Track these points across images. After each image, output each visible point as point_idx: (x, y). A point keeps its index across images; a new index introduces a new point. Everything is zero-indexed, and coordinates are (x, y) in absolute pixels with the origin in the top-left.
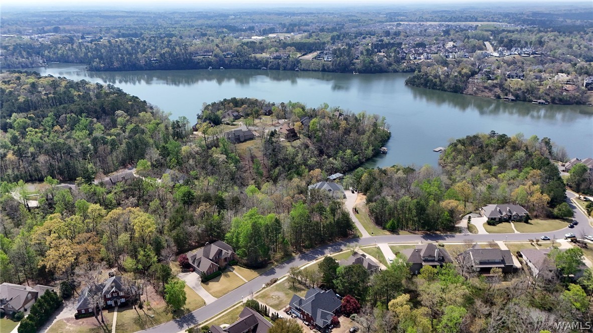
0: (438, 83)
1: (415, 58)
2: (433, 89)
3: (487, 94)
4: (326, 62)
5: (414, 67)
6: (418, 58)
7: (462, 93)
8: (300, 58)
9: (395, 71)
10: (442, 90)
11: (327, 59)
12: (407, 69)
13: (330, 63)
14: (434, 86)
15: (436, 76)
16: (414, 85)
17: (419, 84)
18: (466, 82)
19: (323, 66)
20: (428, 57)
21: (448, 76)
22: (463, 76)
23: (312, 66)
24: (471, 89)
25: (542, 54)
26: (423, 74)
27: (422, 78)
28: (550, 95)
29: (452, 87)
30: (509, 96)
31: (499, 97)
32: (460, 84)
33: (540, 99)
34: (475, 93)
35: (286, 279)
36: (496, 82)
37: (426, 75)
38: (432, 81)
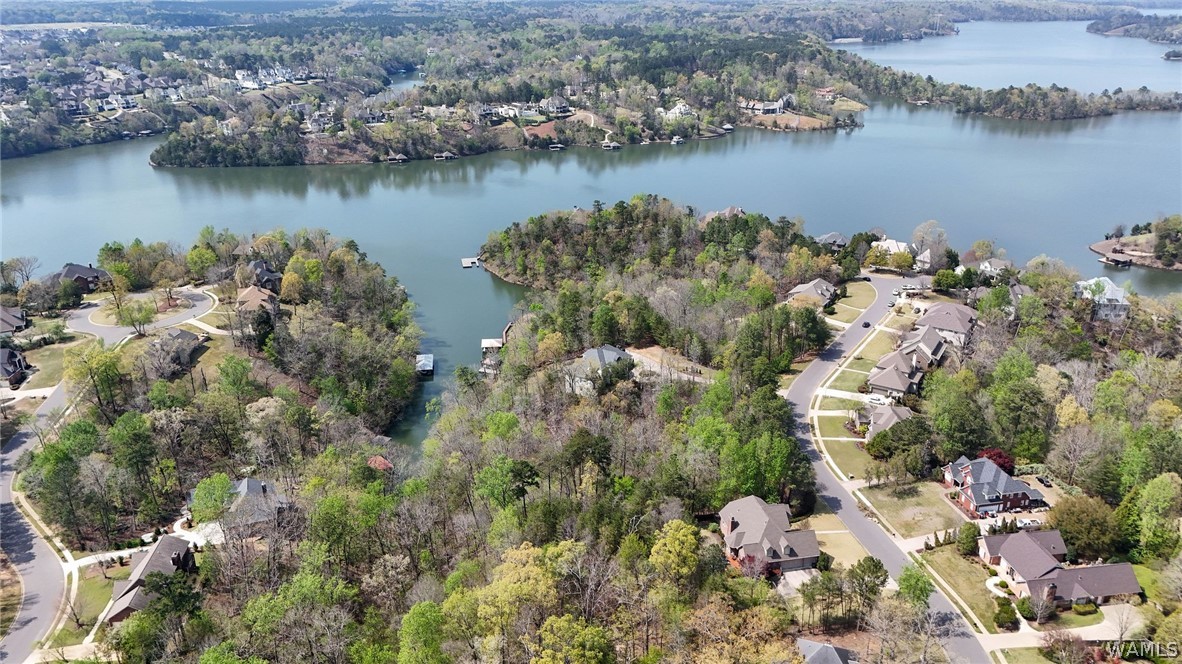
0: (242, 152)
1: (101, 109)
2: (235, 165)
5: (113, 128)
6: (106, 107)
7: (303, 164)
9: (77, 144)
10: (258, 165)
12: (103, 134)
14: (235, 160)
15: (225, 139)
16: (181, 165)
17: (196, 163)
18: (299, 142)
20: (128, 103)
21: (253, 135)
22: (287, 131)
24: (314, 154)
25: (323, 78)
26: (192, 138)
27: (195, 147)
28: (452, 142)
29: (276, 155)
30: (392, 155)
31: (376, 160)
32: (289, 147)
33: (442, 152)
34: (328, 159)
35: (864, 494)
36: (352, 133)
37: (202, 139)
38: (223, 149)
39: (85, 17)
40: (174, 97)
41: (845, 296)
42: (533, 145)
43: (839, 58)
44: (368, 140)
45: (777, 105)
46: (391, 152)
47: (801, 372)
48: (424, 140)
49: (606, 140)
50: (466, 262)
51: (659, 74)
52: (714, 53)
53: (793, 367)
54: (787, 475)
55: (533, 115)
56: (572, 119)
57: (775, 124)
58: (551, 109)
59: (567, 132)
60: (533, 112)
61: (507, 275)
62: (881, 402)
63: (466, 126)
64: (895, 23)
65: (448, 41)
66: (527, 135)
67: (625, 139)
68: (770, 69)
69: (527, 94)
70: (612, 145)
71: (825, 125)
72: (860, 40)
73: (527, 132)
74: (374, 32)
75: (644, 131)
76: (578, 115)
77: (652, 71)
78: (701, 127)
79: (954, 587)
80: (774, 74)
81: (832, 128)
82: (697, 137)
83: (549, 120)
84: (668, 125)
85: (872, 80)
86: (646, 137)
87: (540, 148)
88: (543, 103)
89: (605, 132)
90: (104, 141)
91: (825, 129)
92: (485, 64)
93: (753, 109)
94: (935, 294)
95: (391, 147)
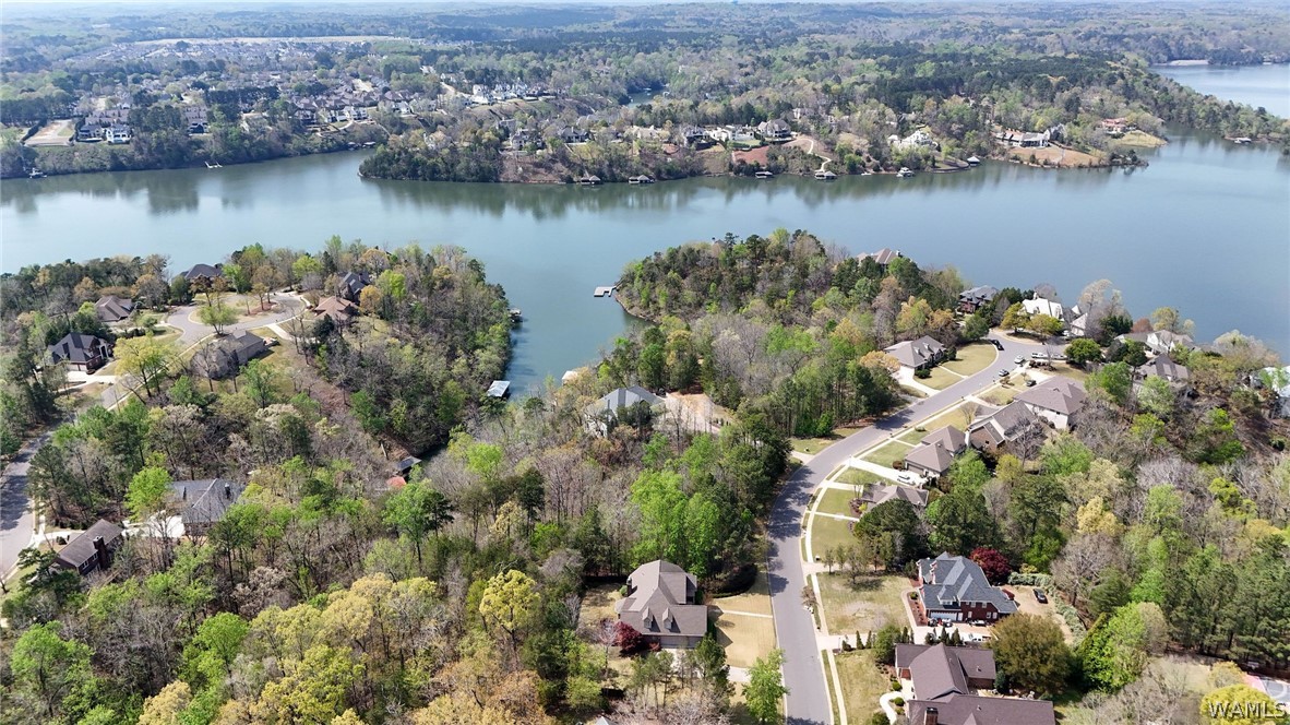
0: (441, 166)
1: (334, 120)
2: (433, 179)
3: (544, 176)
4: (117, 147)
5: (341, 138)
6: (338, 118)
7: (497, 181)
8: (29, 142)
9: (305, 153)
10: (454, 180)
11: (113, 138)
12: (330, 144)
13: (130, 149)
14: (433, 174)
15: (428, 153)
16: (384, 177)
17: (397, 175)
18: (497, 158)
19: (114, 156)
20: (359, 114)
21: (454, 150)
22: (487, 147)
23: (79, 160)
24: (511, 171)
25: (555, 94)
26: (397, 150)
27: (398, 160)
28: (650, 165)
29: (472, 171)
30: (587, 176)
31: (570, 180)
32: (486, 164)
33: (638, 175)
34: (523, 177)
35: (819, 580)
36: (551, 152)
37: (406, 152)
38: (425, 163)
39: (371, 30)
40: (404, 110)
41: (953, 359)
42: (737, 172)
43: (1146, 84)
44: (565, 159)
45: (1039, 137)
46: (587, 173)
47: (844, 438)
48: (619, 161)
49: (822, 169)
50: (599, 291)
51: (906, 97)
52: (989, 75)
53: (836, 431)
54: (711, 543)
55: (747, 139)
56: (791, 144)
57: (1033, 159)
58: (769, 133)
59: (781, 158)
60: (748, 135)
61: (632, 307)
62: (910, 481)
63: (669, 148)
64: (1258, 42)
65: (702, 58)
66: (734, 159)
67: (844, 169)
68: (1047, 93)
69: (749, 116)
70: (826, 174)
71: (1095, 162)
72: (1205, 62)
73: (735, 157)
74: (630, 47)
75: (869, 160)
76: (798, 140)
77: (897, 96)
78: (937, 158)
79: (846, 696)
80: (1052, 101)
81: (1105, 166)
82: (930, 170)
83: (763, 144)
84: (898, 154)
85: (1185, 111)
86: (870, 167)
87: (745, 176)
88: (762, 126)
89: (822, 160)
90: (330, 151)
91: (1096, 167)
92: (730, 83)
93: (1010, 140)
94: (1068, 366)
95: (587, 168)
